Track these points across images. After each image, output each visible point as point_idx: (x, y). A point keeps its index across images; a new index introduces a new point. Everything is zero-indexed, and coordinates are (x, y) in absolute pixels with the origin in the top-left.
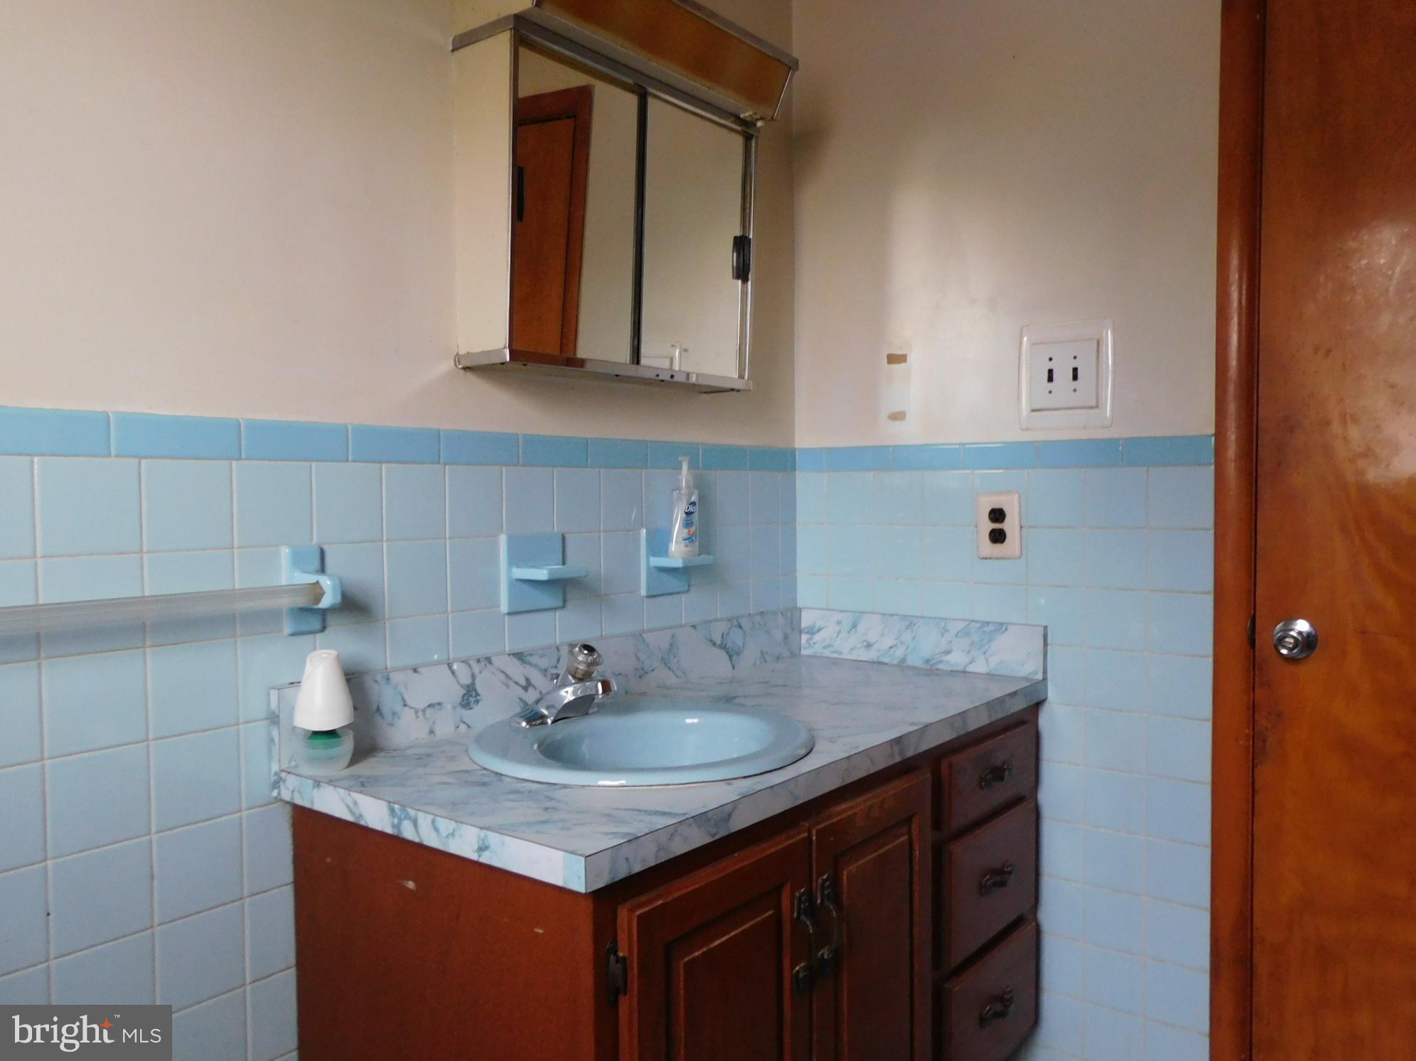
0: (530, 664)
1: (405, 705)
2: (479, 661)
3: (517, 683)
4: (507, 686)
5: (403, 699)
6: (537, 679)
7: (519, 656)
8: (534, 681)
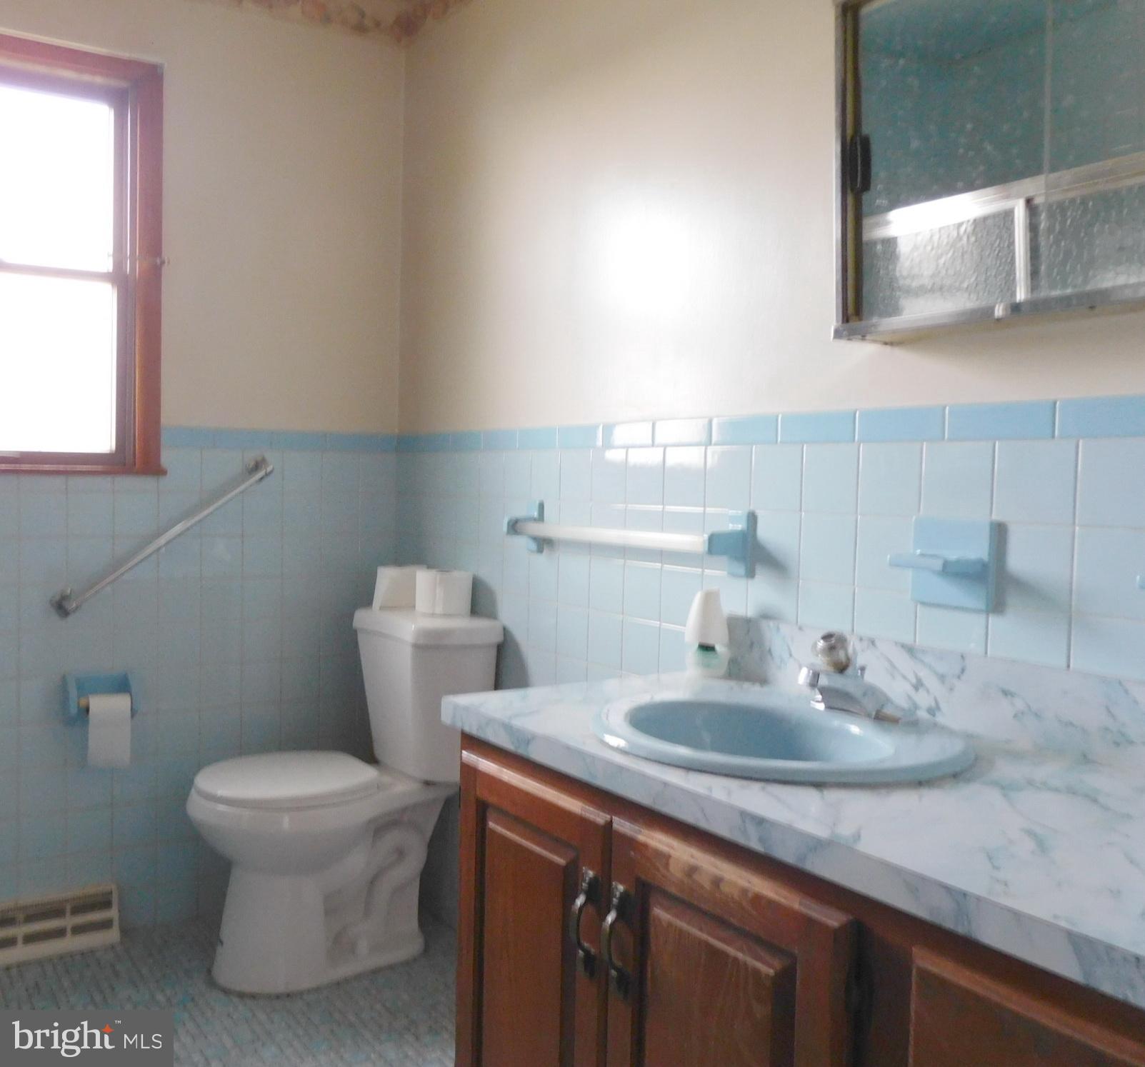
0: (922, 661)
1: (791, 655)
2: (861, 639)
3: (904, 677)
4: (893, 677)
5: (789, 649)
6: (931, 682)
7: (910, 650)
8: (926, 682)
